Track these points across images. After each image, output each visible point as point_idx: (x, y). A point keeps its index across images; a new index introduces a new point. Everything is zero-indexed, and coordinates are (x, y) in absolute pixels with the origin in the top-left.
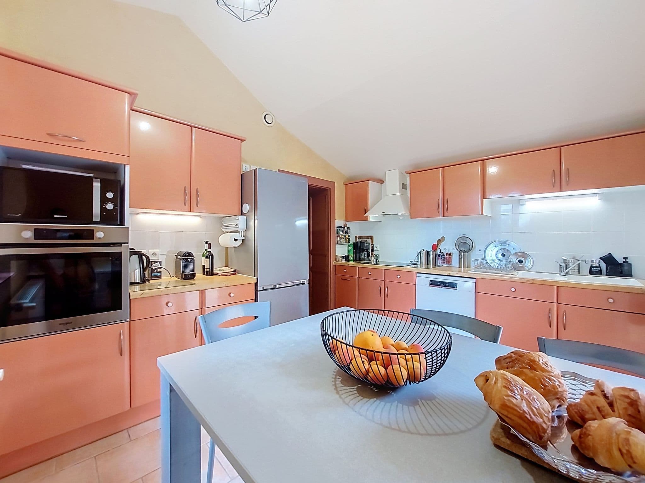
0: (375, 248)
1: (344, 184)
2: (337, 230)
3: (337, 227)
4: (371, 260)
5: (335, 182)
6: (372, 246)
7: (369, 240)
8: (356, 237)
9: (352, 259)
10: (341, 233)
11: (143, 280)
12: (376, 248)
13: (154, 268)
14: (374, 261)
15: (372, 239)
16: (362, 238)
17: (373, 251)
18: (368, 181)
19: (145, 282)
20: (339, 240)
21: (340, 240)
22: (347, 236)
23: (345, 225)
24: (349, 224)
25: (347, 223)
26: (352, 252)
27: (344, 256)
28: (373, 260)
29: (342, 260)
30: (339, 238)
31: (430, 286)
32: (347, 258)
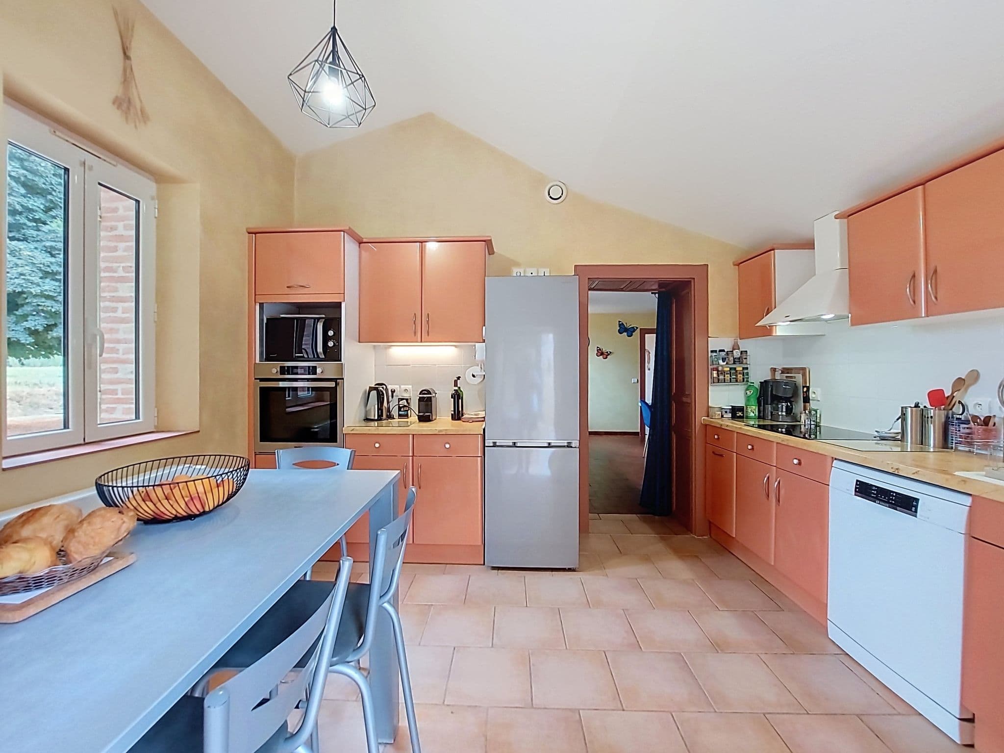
0: (811, 396)
1: (735, 265)
2: (711, 356)
3: (712, 352)
4: (800, 422)
5: (708, 265)
6: (805, 389)
7: (799, 377)
8: (774, 370)
9: (752, 414)
10: (721, 362)
11: (380, 418)
12: (814, 396)
13: (401, 406)
14: (805, 423)
15: (804, 375)
16: (788, 373)
17: (809, 402)
18: (772, 251)
19: (381, 420)
20: (715, 375)
21: (718, 376)
22: (739, 369)
23: (736, 347)
24: (744, 345)
25: (741, 343)
26: (754, 401)
27: (730, 407)
28: (803, 422)
29: (722, 416)
30: (715, 372)
31: (855, 495)
32: (736, 412)
